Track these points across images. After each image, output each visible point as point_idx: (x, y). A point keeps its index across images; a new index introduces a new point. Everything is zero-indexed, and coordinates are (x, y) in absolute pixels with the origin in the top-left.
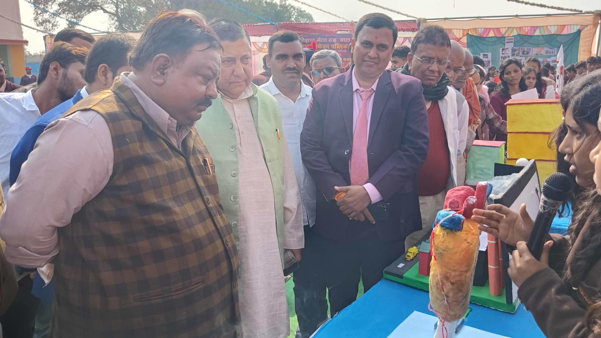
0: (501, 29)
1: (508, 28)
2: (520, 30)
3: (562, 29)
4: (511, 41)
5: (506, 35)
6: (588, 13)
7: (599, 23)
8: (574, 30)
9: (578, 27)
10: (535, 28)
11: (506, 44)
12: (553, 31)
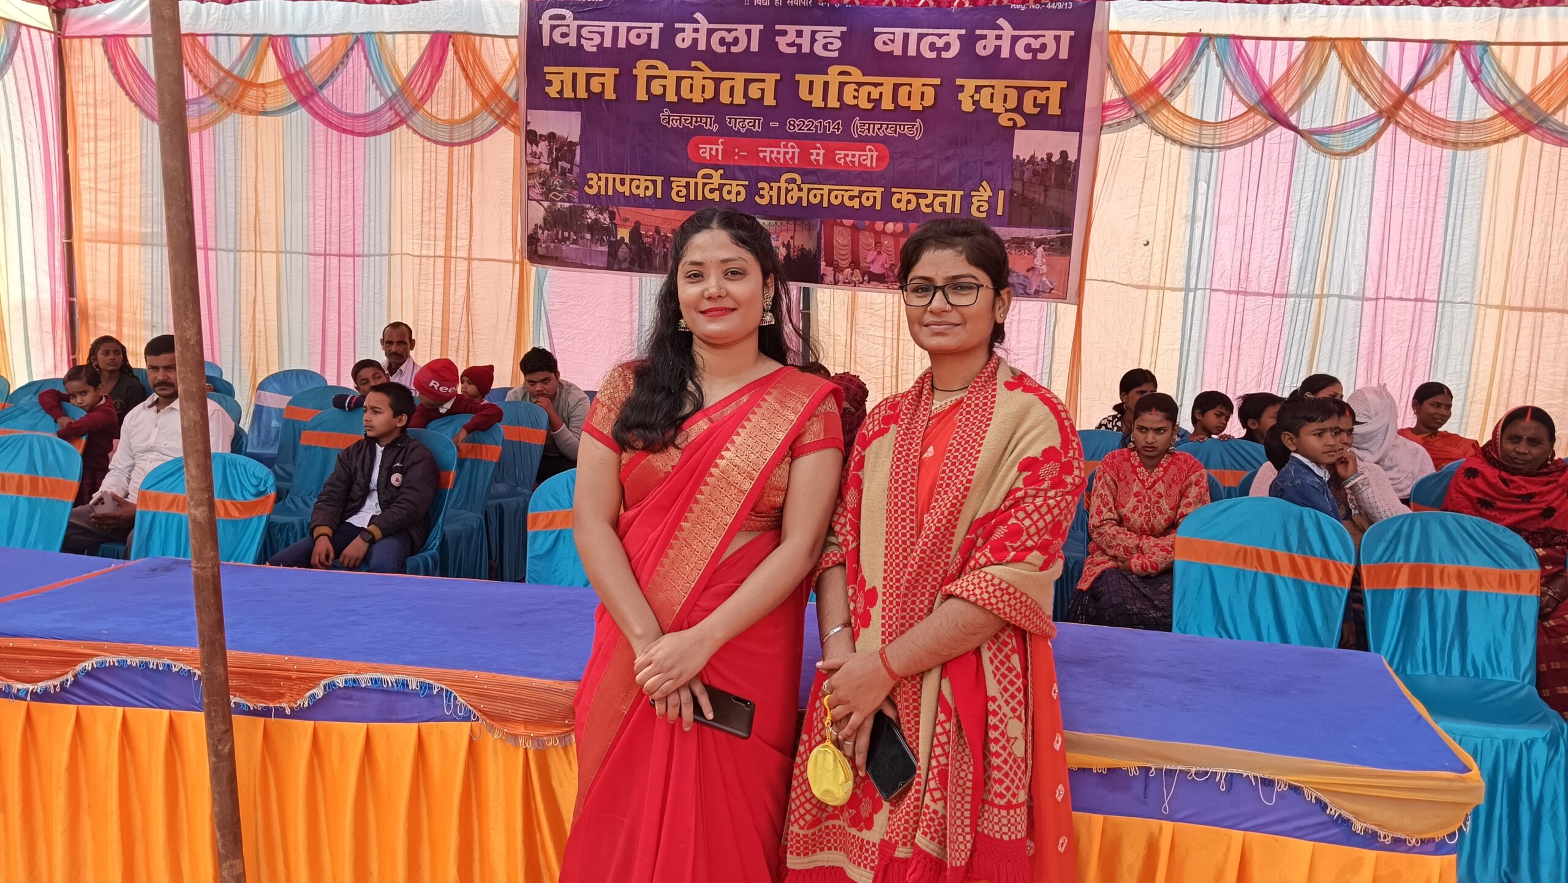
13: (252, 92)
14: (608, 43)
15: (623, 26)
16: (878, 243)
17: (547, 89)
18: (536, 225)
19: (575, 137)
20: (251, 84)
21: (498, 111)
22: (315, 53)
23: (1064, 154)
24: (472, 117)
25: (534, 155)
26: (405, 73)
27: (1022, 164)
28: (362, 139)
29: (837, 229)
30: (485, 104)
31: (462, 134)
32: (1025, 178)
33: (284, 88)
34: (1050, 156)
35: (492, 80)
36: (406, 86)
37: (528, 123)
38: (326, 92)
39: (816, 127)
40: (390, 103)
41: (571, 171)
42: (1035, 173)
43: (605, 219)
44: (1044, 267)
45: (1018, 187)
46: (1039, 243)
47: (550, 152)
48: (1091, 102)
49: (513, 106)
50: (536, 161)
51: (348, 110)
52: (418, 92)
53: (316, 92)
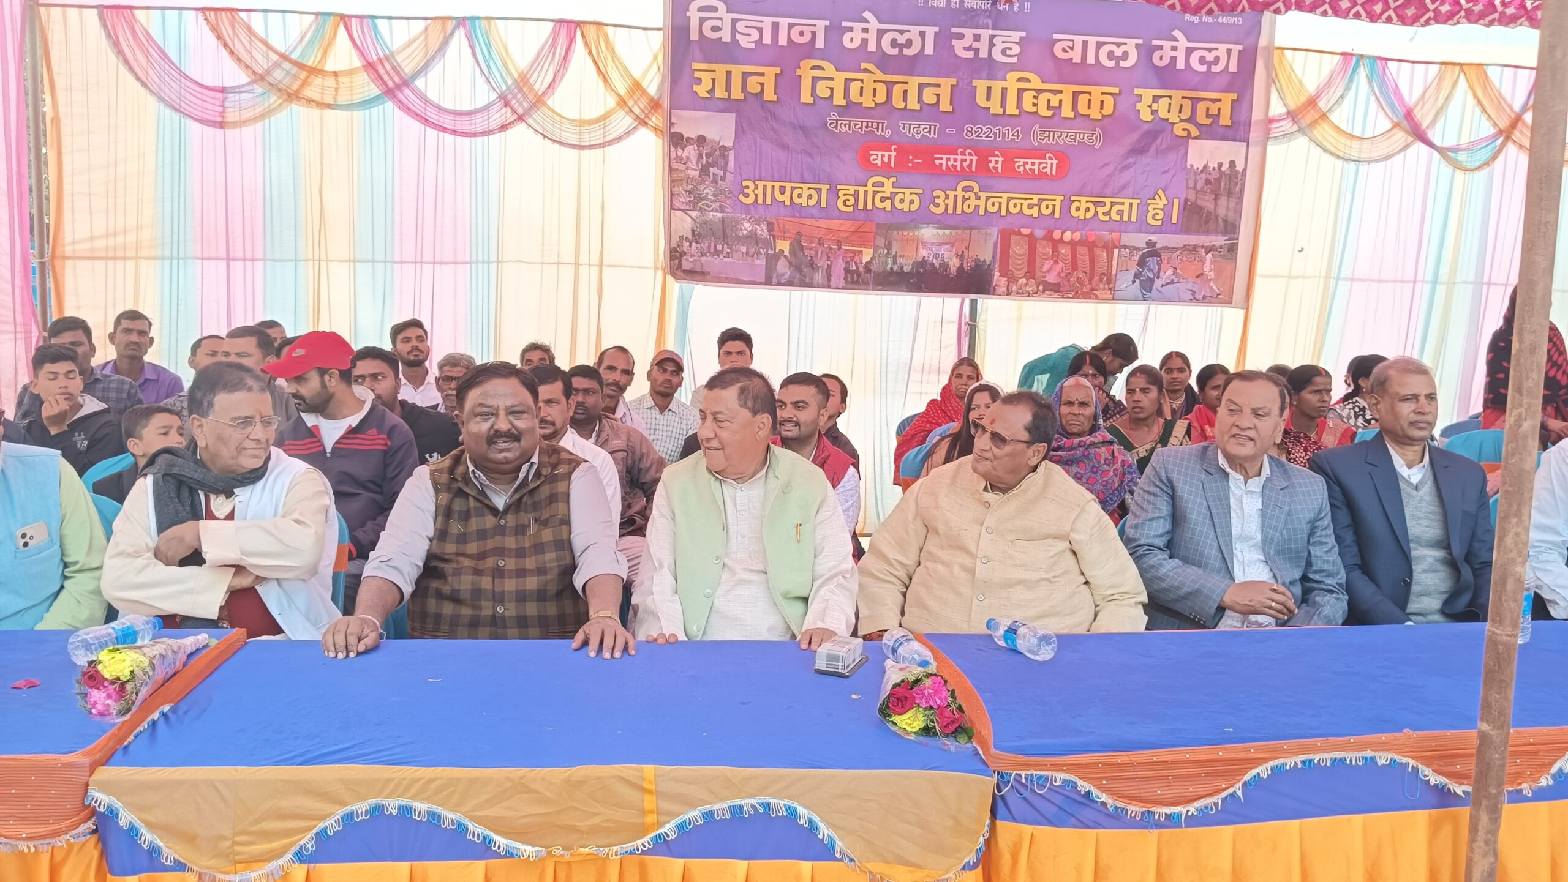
13: (318, 81)
14: (767, 39)
15: (784, 22)
16: (1055, 250)
17: (696, 88)
18: (681, 237)
19: (729, 143)
20: (315, 71)
21: (637, 110)
22: (404, 38)
23: (1232, 164)
24: (604, 117)
25: (679, 159)
26: (522, 64)
27: (1195, 173)
28: (467, 140)
29: (1014, 238)
30: (622, 102)
31: (596, 137)
32: (1198, 187)
33: (363, 78)
34: (1220, 165)
36: (523, 81)
37: (672, 124)
38: (419, 83)
39: (995, 134)
40: (505, 100)
41: (723, 178)
42: (1208, 182)
43: (763, 231)
44: (1212, 273)
45: (1192, 196)
46: (1208, 250)
47: (700, 156)
48: (1257, 115)
49: (655, 105)
50: (682, 167)
51: (449, 106)
52: (540, 86)
53: (406, 83)
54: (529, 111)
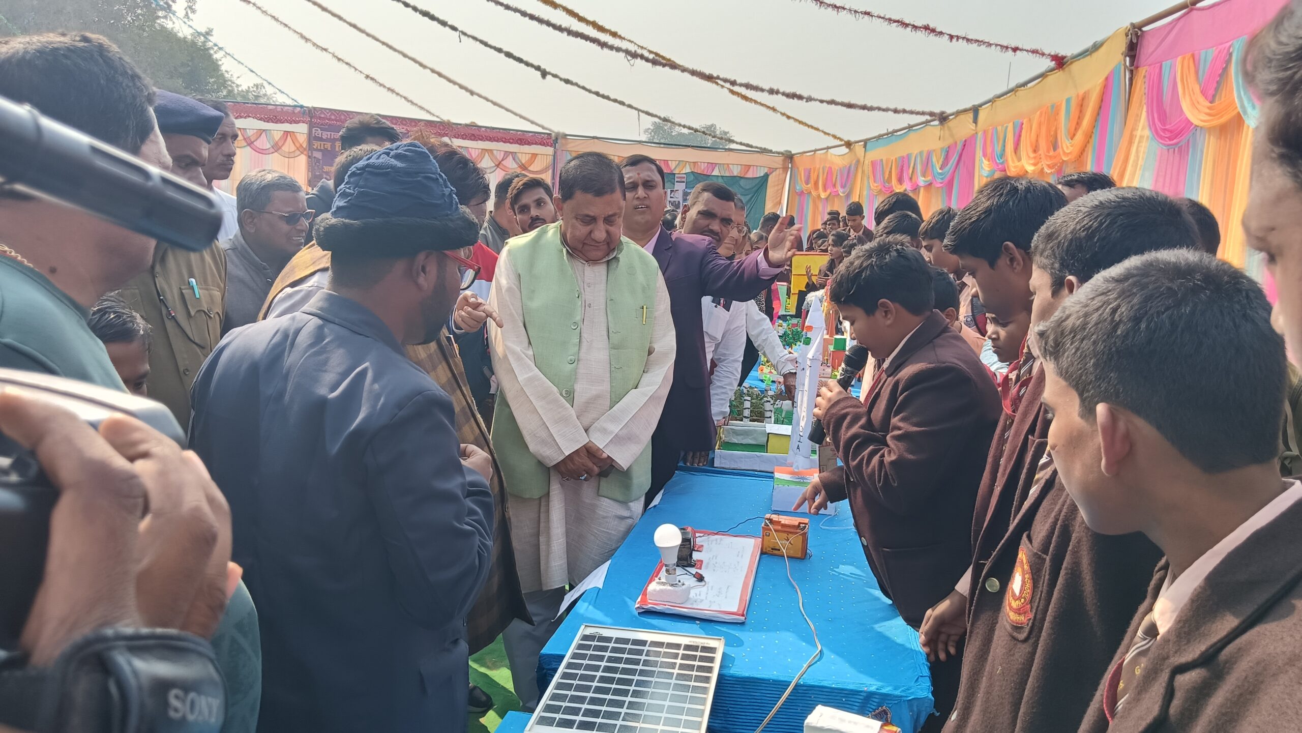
0: (670, 162)
1: (679, 161)
2: (695, 166)
3: (747, 169)
4: (683, 180)
5: (676, 172)
6: (778, 153)
7: (789, 168)
8: (761, 173)
9: (766, 170)
10: (714, 165)
11: (676, 183)
12: (736, 171)
14: (329, 137)
15: (332, 133)
17: (313, 146)
18: (310, 178)
19: (320, 158)
21: (301, 150)
22: (252, 133)
24: (294, 152)
25: (310, 161)
26: (277, 139)
28: (265, 156)
30: (298, 149)
31: (292, 156)
33: (243, 141)
35: (299, 142)
36: (277, 143)
37: (308, 154)
38: (255, 143)
40: (272, 147)
41: (319, 166)
47: (314, 161)
49: (305, 149)
51: (261, 148)
52: (280, 145)
53: (252, 143)
54: (278, 149)
